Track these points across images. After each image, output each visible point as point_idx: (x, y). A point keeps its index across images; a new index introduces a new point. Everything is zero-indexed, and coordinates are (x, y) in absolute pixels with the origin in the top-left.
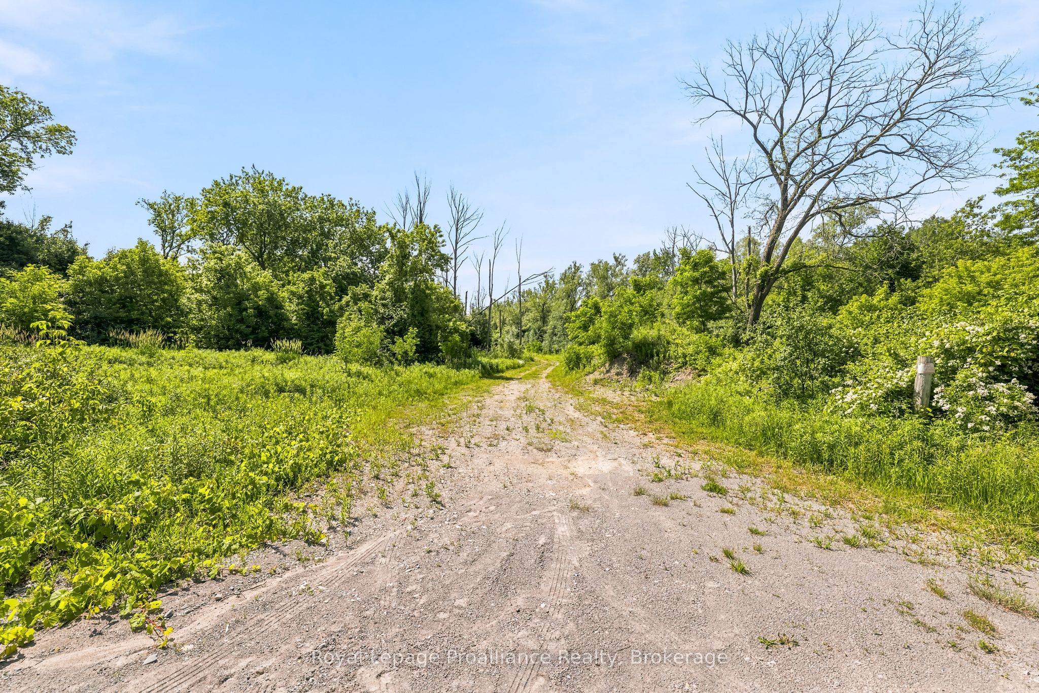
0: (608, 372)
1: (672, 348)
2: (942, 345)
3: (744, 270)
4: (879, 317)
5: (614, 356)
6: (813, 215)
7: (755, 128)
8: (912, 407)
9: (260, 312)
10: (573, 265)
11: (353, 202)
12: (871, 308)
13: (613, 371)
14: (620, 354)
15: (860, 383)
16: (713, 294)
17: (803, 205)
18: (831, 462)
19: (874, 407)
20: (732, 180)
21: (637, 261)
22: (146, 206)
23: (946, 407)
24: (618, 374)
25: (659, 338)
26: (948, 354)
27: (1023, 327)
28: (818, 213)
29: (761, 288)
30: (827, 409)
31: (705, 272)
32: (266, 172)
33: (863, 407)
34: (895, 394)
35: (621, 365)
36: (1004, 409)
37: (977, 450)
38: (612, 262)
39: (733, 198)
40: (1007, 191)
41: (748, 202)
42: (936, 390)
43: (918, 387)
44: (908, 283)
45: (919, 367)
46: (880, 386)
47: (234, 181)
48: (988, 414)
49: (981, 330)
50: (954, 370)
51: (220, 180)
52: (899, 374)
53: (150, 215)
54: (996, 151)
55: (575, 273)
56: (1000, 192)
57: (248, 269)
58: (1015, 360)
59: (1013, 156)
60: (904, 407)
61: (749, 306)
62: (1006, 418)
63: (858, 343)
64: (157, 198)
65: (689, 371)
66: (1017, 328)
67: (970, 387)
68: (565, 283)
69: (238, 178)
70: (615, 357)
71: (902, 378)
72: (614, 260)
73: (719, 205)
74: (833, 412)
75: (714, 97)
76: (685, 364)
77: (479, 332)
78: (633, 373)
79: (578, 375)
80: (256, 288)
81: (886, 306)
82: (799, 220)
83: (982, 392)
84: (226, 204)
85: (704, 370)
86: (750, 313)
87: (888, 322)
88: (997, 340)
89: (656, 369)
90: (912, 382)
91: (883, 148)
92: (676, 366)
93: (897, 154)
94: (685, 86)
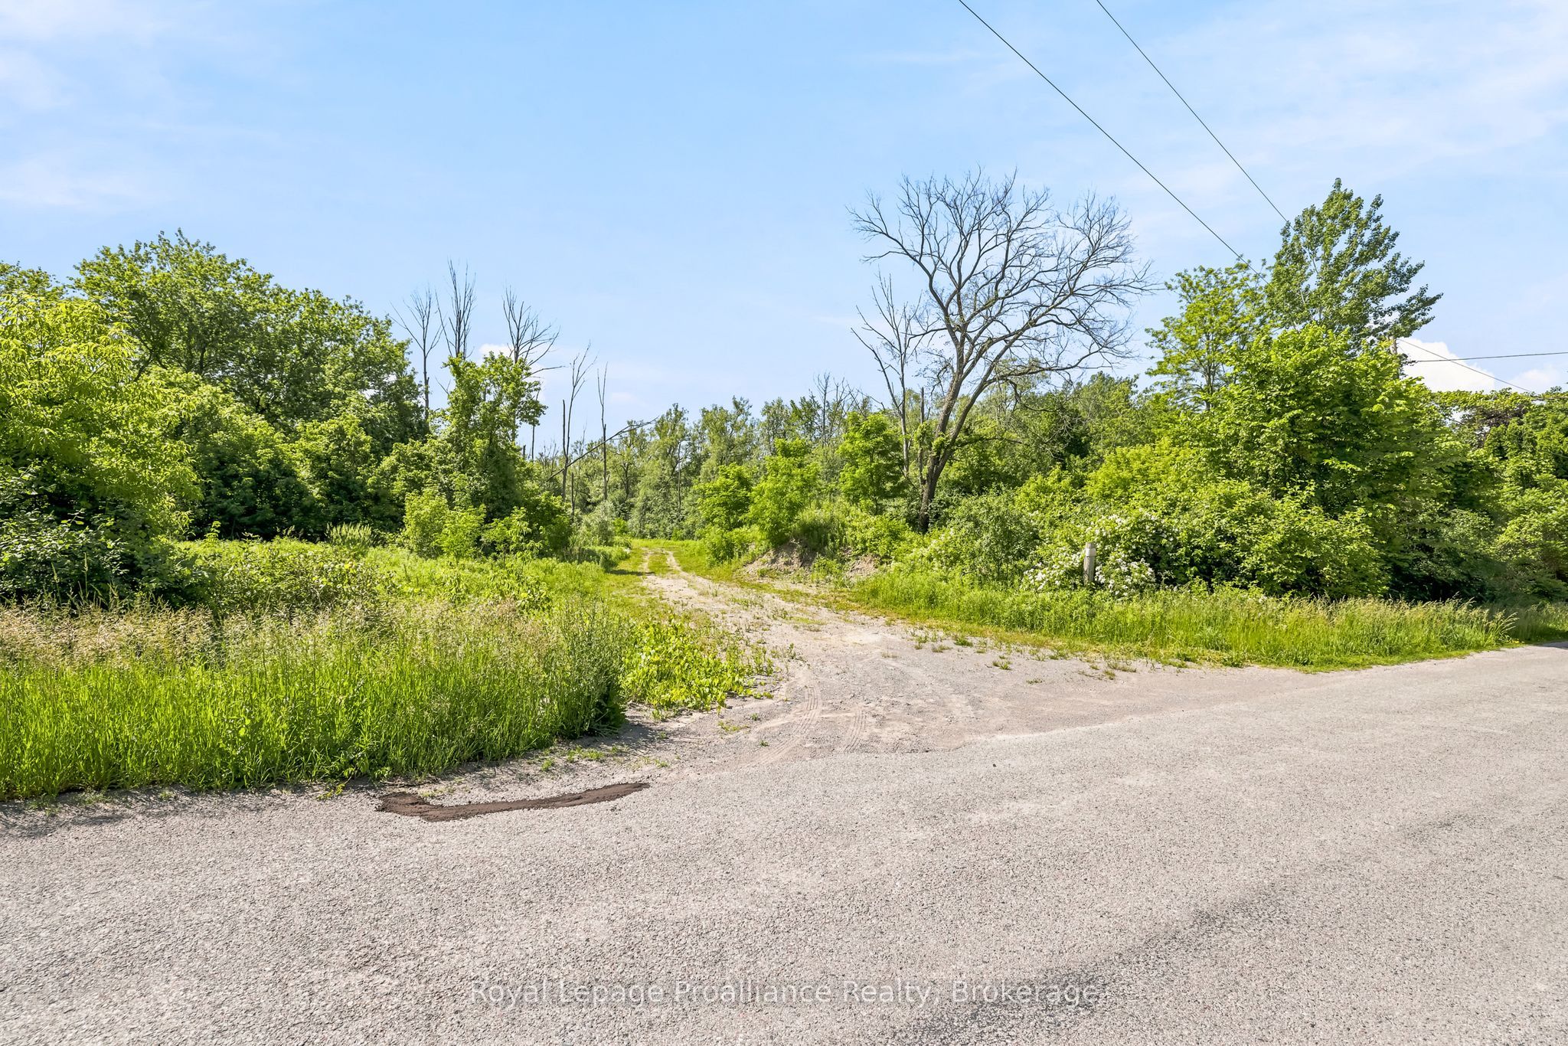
0: (773, 561)
1: (849, 531)
2: (1101, 533)
3: (918, 439)
4: (1053, 499)
5: (779, 541)
6: (990, 382)
7: (931, 278)
8: (1082, 582)
9: (263, 483)
10: (673, 409)
11: (350, 302)
12: (1046, 490)
13: (782, 561)
14: (788, 539)
15: (1046, 565)
16: (889, 468)
17: (980, 370)
18: (1032, 626)
19: (1058, 583)
20: (902, 329)
21: (767, 409)
23: (1103, 581)
24: (787, 564)
25: (832, 520)
26: (1105, 540)
27: (1148, 521)
28: (994, 380)
29: (936, 461)
30: (1024, 586)
31: (878, 443)
32: (203, 244)
33: (1050, 584)
34: (1071, 573)
35: (790, 554)
36: (1135, 580)
37: (1118, 607)
38: (731, 409)
39: (903, 350)
40: (1155, 373)
41: (919, 357)
42: (1098, 568)
43: (1086, 568)
44: (1077, 461)
45: (1086, 551)
46: (1062, 566)
47: (142, 252)
48: (1127, 584)
49: (1125, 522)
50: (1109, 552)
51: (114, 251)
52: (1074, 556)
54: (1147, 331)
55: (676, 421)
56: (1151, 373)
57: (225, 412)
58: (1144, 544)
59: (1160, 338)
60: (1077, 582)
61: (924, 482)
62: (1137, 586)
63: (1036, 527)
65: (868, 559)
66: (1145, 521)
67: (1118, 565)
68: (663, 436)
69: (149, 249)
70: (781, 543)
71: (1075, 560)
72: (733, 406)
73: (886, 356)
74: (1029, 589)
75: (887, 235)
76: (864, 550)
78: (805, 561)
79: (733, 567)
80: (248, 444)
81: (1059, 488)
82: (976, 387)
83: (1124, 569)
84: (135, 295)
85: (886, 557)
86: (924, 490)
87: (1061, 505)
88: (1133, 530)
89: (832, 557)
90: (1082, 563)
91: (1055, 318)
92: (854, 553)
93: (1066, 325)
94: (854, 217)
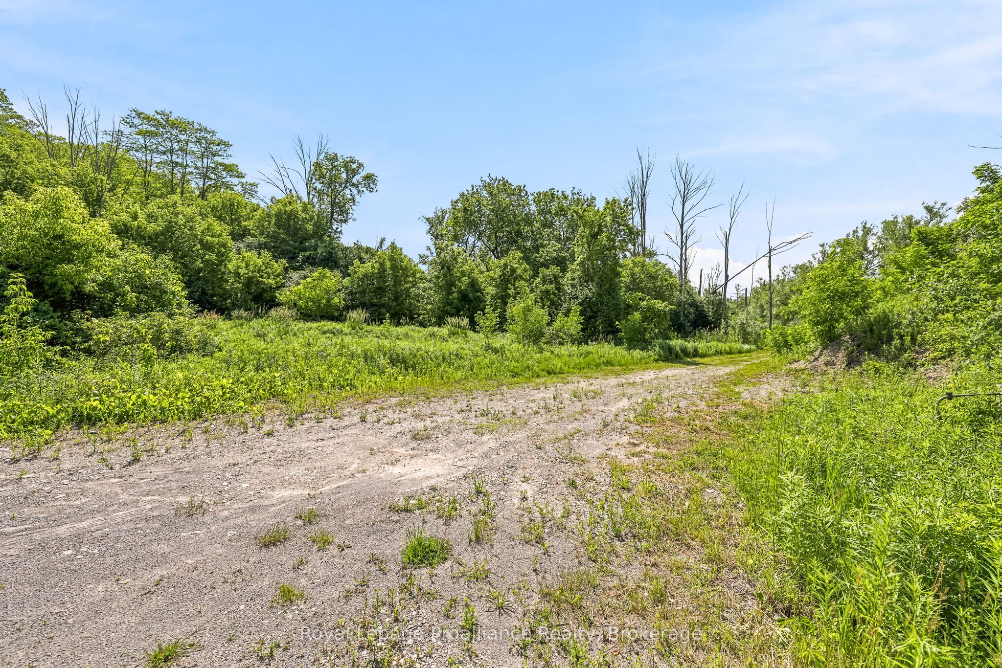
0: (815, 360)
11: (576, 191)
13: (823, 359)
14: (840, 336)
22: (425, 220)
24: (828, 364)
35: (837, 351)
47: (475, 190)
53: (427, 227)
64: (431, 215)
69: (478, 187)
70: (831, 340)
77: (710, 314)
89: (893, 359)
92: (933, 356)
